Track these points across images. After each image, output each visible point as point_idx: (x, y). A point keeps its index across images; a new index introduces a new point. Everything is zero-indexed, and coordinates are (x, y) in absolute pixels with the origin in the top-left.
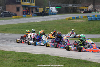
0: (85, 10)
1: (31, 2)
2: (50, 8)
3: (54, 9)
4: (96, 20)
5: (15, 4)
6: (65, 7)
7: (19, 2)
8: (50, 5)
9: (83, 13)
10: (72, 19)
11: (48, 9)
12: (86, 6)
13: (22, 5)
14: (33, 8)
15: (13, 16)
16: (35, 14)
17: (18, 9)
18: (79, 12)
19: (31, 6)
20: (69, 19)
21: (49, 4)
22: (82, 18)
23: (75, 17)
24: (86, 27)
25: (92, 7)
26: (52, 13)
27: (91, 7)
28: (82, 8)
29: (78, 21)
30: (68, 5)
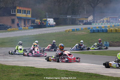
0: (84, 21)
1: (27, 14)
2: (47, 19)
3: (51, 21)
4: (98, 32)
5: (10, 16)
6: (64, 18)
7: (14, 13)
8: (48, 17)
9: (83, 24)
10: (72, 31)
11: (45, 20)
12: (86, 17)
13: (17, 17)
14: (28, 20)
15: (8, 29)
16: (32, 26)
17: (13, 21)
18: (79, 24)
19: (27, 17)
20: (69, 32)
21: (46, 15)
22: (82, 30)
23: (74, 29)
24: (88, 40)
25: (93, 18)
26: (49, 25)
27: (90, 18)
28: (82, 19)
29: (78, 33)
30: (67, 16)
